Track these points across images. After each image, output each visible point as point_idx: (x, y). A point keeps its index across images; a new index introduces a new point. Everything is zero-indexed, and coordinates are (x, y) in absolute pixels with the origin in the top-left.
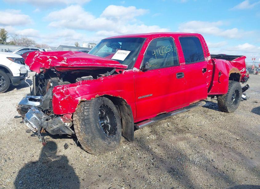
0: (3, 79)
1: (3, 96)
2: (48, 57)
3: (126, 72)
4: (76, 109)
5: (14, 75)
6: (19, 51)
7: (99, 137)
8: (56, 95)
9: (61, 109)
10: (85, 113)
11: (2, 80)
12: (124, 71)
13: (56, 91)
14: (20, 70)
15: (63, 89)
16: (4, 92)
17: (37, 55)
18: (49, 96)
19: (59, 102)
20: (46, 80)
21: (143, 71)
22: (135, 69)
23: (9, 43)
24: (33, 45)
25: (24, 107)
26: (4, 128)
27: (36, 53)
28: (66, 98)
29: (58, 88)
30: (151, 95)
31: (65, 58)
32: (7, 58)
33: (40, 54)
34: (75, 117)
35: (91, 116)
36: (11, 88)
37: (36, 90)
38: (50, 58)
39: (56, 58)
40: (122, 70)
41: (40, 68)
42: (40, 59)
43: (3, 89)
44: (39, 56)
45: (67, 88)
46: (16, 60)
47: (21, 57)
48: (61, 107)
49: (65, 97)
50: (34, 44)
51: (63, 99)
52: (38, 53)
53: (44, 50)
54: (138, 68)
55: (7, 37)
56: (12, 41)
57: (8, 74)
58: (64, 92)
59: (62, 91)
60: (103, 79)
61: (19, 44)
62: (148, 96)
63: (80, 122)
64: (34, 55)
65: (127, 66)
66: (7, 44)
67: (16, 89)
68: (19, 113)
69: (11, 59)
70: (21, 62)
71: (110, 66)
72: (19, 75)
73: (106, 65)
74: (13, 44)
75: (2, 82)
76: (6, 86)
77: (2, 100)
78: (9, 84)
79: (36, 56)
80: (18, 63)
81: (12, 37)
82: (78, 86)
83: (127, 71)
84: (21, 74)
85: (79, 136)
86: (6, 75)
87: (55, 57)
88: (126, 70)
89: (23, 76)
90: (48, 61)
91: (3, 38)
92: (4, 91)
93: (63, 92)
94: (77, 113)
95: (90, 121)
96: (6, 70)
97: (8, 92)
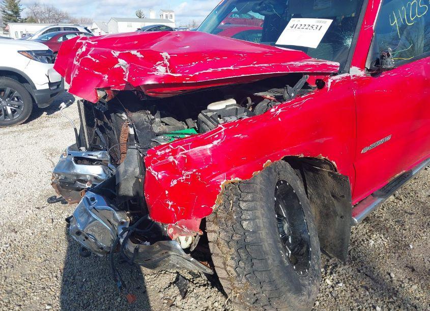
0: (17, 97)
1: (22, 132)
2: (116, 54)
3: (334, 81)
4: (214, 207)
5: (38, 88)
6: (44, 33)
7: (290, 290)
8: (153, 173)
9: (173, 210)
10: (245, 224)
11: (16, 99)
12: (330, 81)
13: (155, 162)
14: (48, 77)
15: (174, 153)
16: (24, 123)
17: (84, 49)
18: (131, 169)
19: (167, 192)
20: (112, 115)
21: (372, 75)
22: (355, 72)
23: (26, 19)
24: (65, 21)
25: (65, 178)
26: (30, 220)
27: (78, 41)
28: (184, 178)
29: (159, 153)
30: (388, 138)
31: (165, 55)
32: (19, 52)
33: (89, 45)
34: (214, 232)
35: (263, 234)
36: (35, 113)
37: (90, 135)
38: (121, 56)
39: (139, 55)
40: (323, 77)
41: (98, 89)
42: (94, 60)
43: (20, 117)
44: (87, 51)
45: (186, 151)
46: (37, 55)
47: (46, 48)
48: (170, 204)
49: (182, 176)
50: (67, 18)
51: (175, 182)
52: (84, 42)
53: (86, 28)
54: (362, 67)
55: (21, 8)
56: (30, 15)
57: (25, 85)
58: (176, 162)
59: (171, 159)
60: (280, 111)
61: (43, 20)
62: (381, 142)
63: (233, 250)
64: (76, 50)
65: (338, 64)
66: (22, 22)
67: (45, 113)
68: (56, 191)
69: (26, 54)
70: (48, 59)
71: (293, 68)
72: (47, 87)
73: (285, 68)
74: (32, 20)
75: (17, 103)
76: (26, 110)
77: (21, 144)
78: (31, 105)
79: (80, 52)
80: (43, 61)
81: (30, 8)
82: (215, 143)
83: (338, 77)
84: (50, 84)
85: (229, 286)
86: (22, 88)
87: (134, 52)
88: (334, 78)
89: (55, 87)
90: (116, 66)
91: (15, 10)
92: (24, 121)
93: (174, 162)
94: (217, 221)
95: (264, 249)
96: (20, 78)
97: (31, 122)
